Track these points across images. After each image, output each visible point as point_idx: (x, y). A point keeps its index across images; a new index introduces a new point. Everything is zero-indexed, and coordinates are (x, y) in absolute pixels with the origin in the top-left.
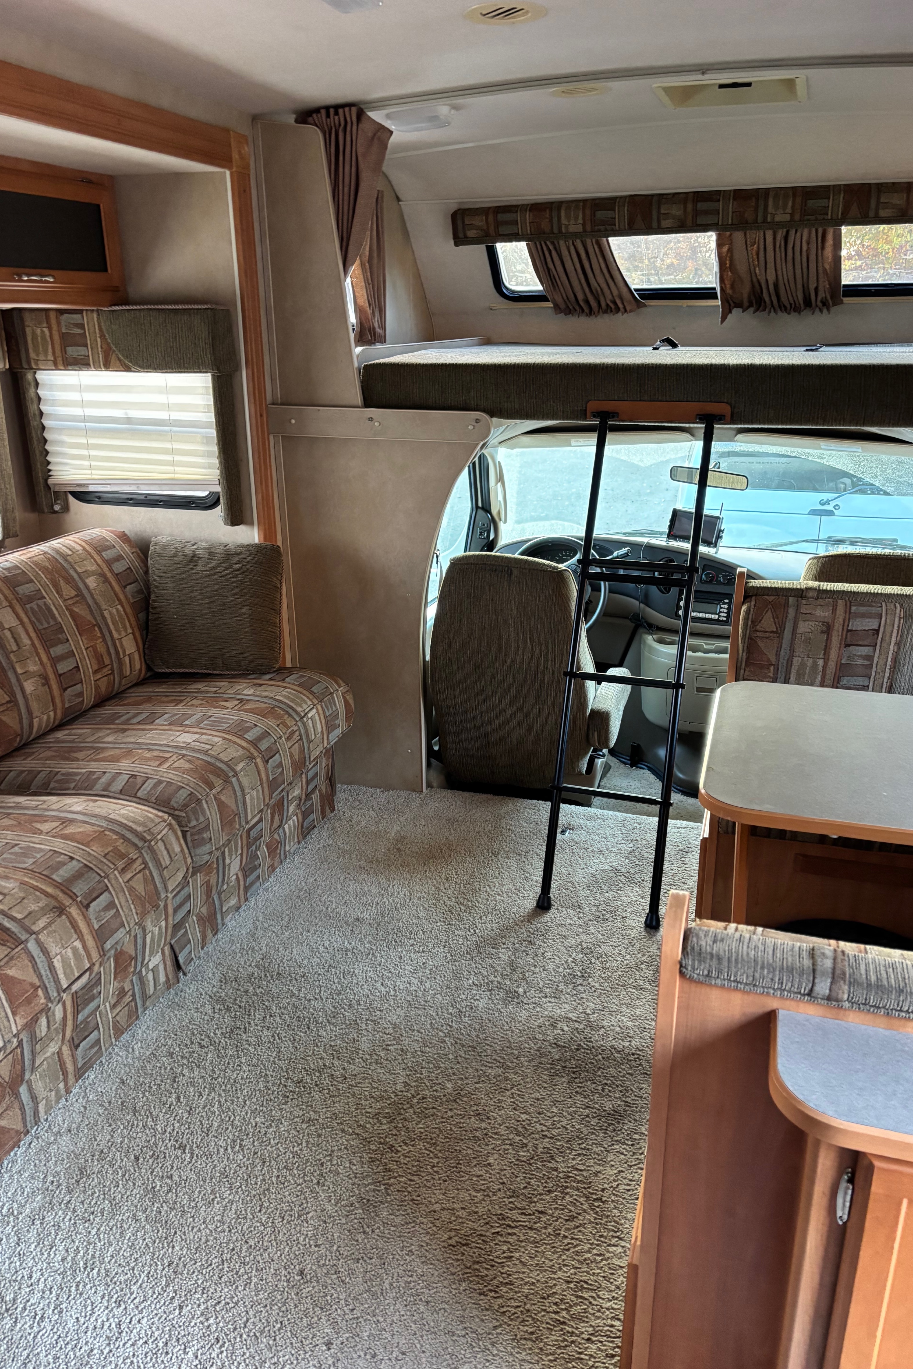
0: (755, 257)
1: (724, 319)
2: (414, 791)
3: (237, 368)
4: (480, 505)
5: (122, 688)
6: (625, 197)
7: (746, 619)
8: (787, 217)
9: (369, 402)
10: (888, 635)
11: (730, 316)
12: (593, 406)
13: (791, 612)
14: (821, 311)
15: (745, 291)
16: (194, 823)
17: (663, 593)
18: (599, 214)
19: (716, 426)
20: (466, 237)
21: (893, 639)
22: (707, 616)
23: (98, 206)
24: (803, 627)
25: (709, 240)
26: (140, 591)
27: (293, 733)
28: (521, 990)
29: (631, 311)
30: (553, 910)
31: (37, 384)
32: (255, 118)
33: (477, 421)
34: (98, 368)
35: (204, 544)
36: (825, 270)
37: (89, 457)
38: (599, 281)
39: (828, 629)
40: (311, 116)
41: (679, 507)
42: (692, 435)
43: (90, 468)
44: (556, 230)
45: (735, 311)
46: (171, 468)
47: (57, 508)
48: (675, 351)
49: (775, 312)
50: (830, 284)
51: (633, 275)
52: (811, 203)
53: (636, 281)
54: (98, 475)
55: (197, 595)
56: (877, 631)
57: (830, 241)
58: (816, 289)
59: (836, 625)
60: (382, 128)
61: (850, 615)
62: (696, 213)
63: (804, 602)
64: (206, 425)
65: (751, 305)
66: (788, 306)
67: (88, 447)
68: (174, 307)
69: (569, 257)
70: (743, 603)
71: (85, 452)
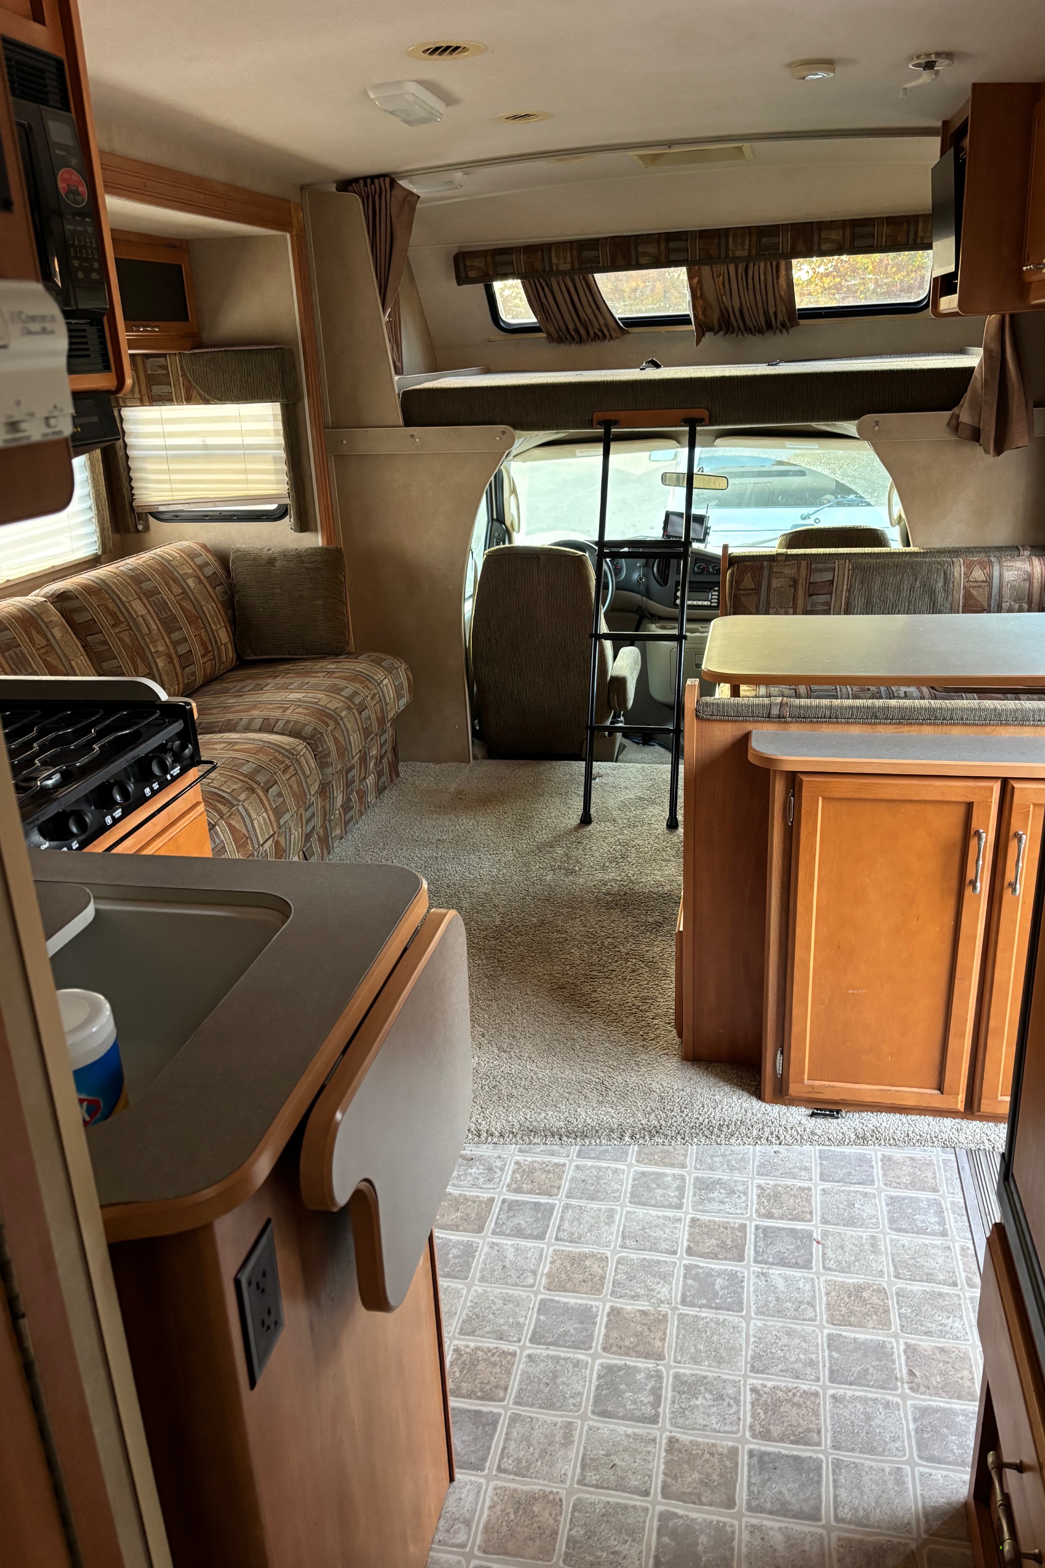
0: (721, 287)
1: (698, 342)
2: (463, 762)
3: (301, 397)
4: (495, 517)
5: (221, 673)
6: (606, 238)
7: (731, 581)
8: (746, 253)
9: (408, 422)
10: (840, 584)
11: (703, 339)
12: (598, 416)
13: (766, 573)
14: (781, 332)
15: (715, 317)
16: (320, 749)
17: (661, 585)
18: (585, 254)
19: (698, 428)
20: (467, 277)
21: (845, 587)
22: (700, 603)
23: (181, 266)
24: (775, 583)
25: (680, 274)
26: (225, 592)
27: (374, 695)
28: (577, 868)
29: (617, 338)
30: (593, 824)
31: (122, 420)
32: (302, 188)
33: (503, 433)
34: (180, 402)
35: (278, 549)
36: (781, 297)
37: (170, 481)
38: (587, 312)
39: (794, 583)
40: (351, 185)
41: (672, 509)
42: (678, 442)
43: (172, 490)
44: (547, 269)
45: (707, 334)
46: (245, 486)
47: (140, 527)
48: (659, 370)
49: (742, 334)
50: (787, 308)
51: (617, 305)
52: (765, 240)
53: (620, 311)
54: (179, 496)
55: (278, 591)
56: (832, 581)
57: (783, 272)
58: (775, 313)
59: (801, 581)
60: (411, 193)
61: (810, 571)
62: (669, 251)
63: (775, 564)
64: (276, 447)
65: (721, 329)
66: (753, 329)
67: (169, 471)
68: (247, 348)
69: (559, 292)
70: (728, 569)
71: (166, 477)
